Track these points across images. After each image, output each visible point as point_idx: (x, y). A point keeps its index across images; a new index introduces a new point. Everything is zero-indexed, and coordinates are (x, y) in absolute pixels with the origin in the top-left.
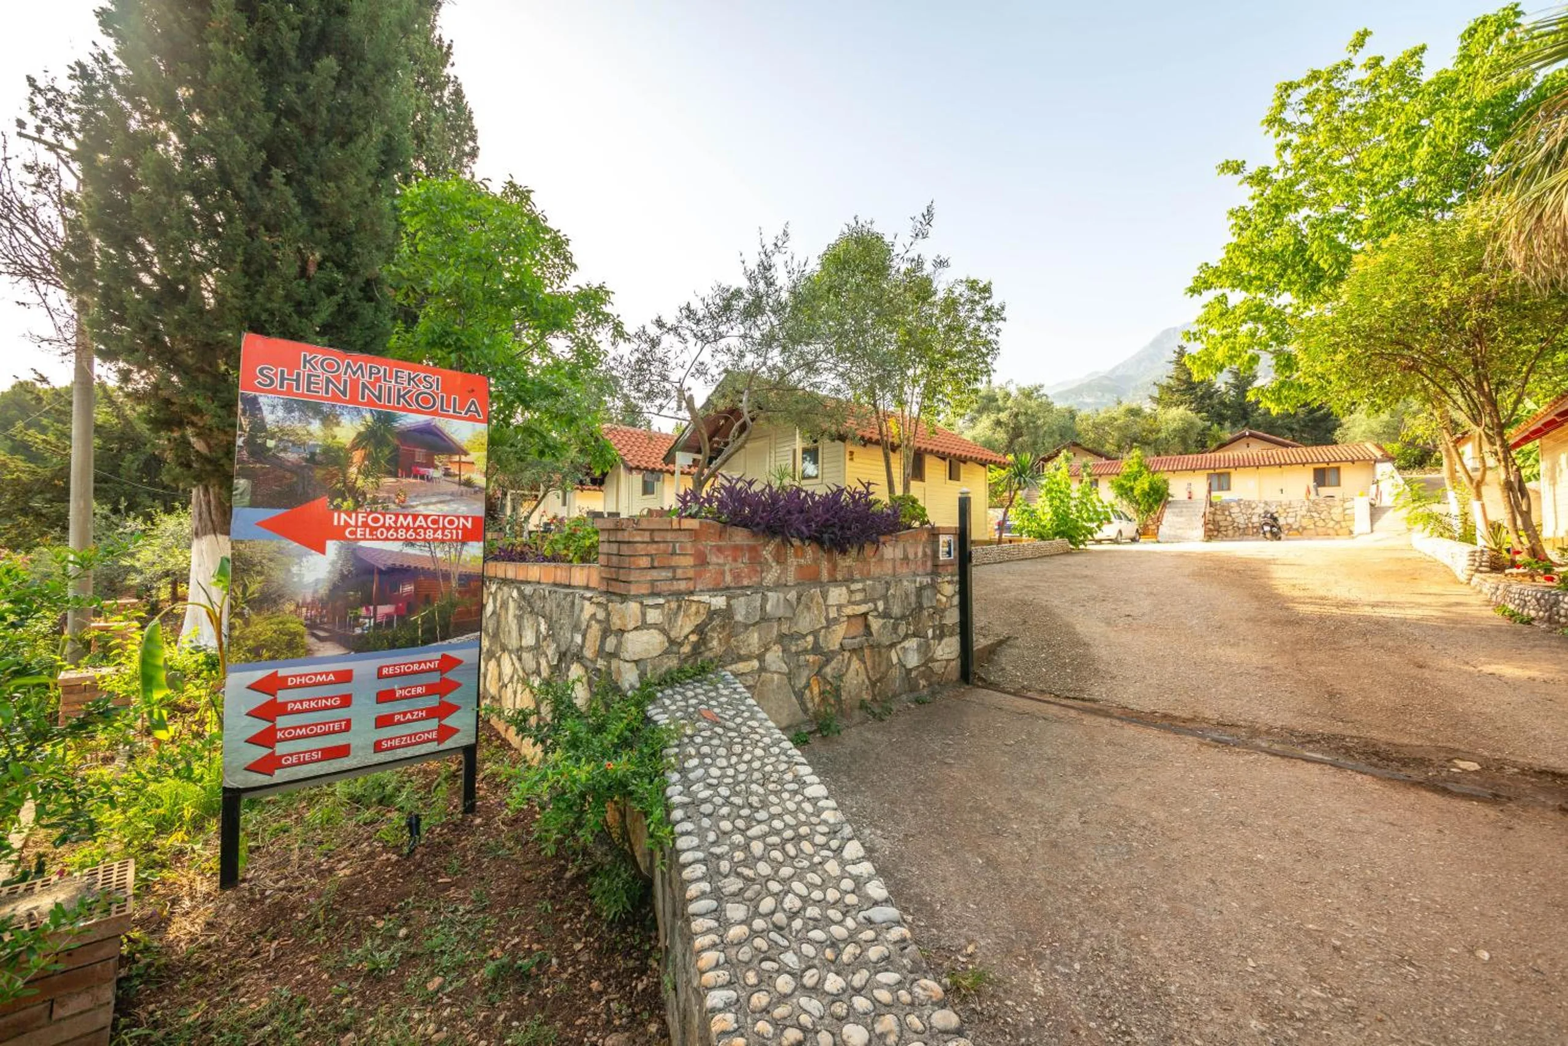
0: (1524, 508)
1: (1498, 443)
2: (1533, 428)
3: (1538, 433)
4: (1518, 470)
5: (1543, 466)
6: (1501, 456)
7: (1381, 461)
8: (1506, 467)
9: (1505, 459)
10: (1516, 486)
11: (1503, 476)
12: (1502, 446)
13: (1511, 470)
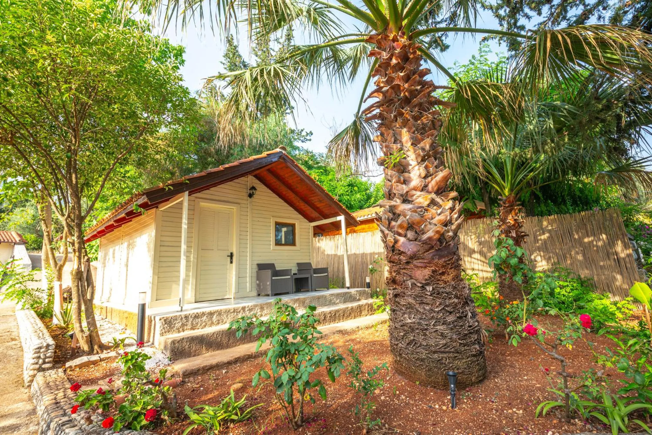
0: (89, 297)
1: (76, 234)
2: (100, 229)
3: (101, 234)
4: (88, 260)
5: (100, 255)
6: (77, 246)
7: (19, 244)
8: (79, 258)
9: (80, 251)
10: (85, 275)
11: (76, 267)
12: (79, 237)
13: (83, 260)
